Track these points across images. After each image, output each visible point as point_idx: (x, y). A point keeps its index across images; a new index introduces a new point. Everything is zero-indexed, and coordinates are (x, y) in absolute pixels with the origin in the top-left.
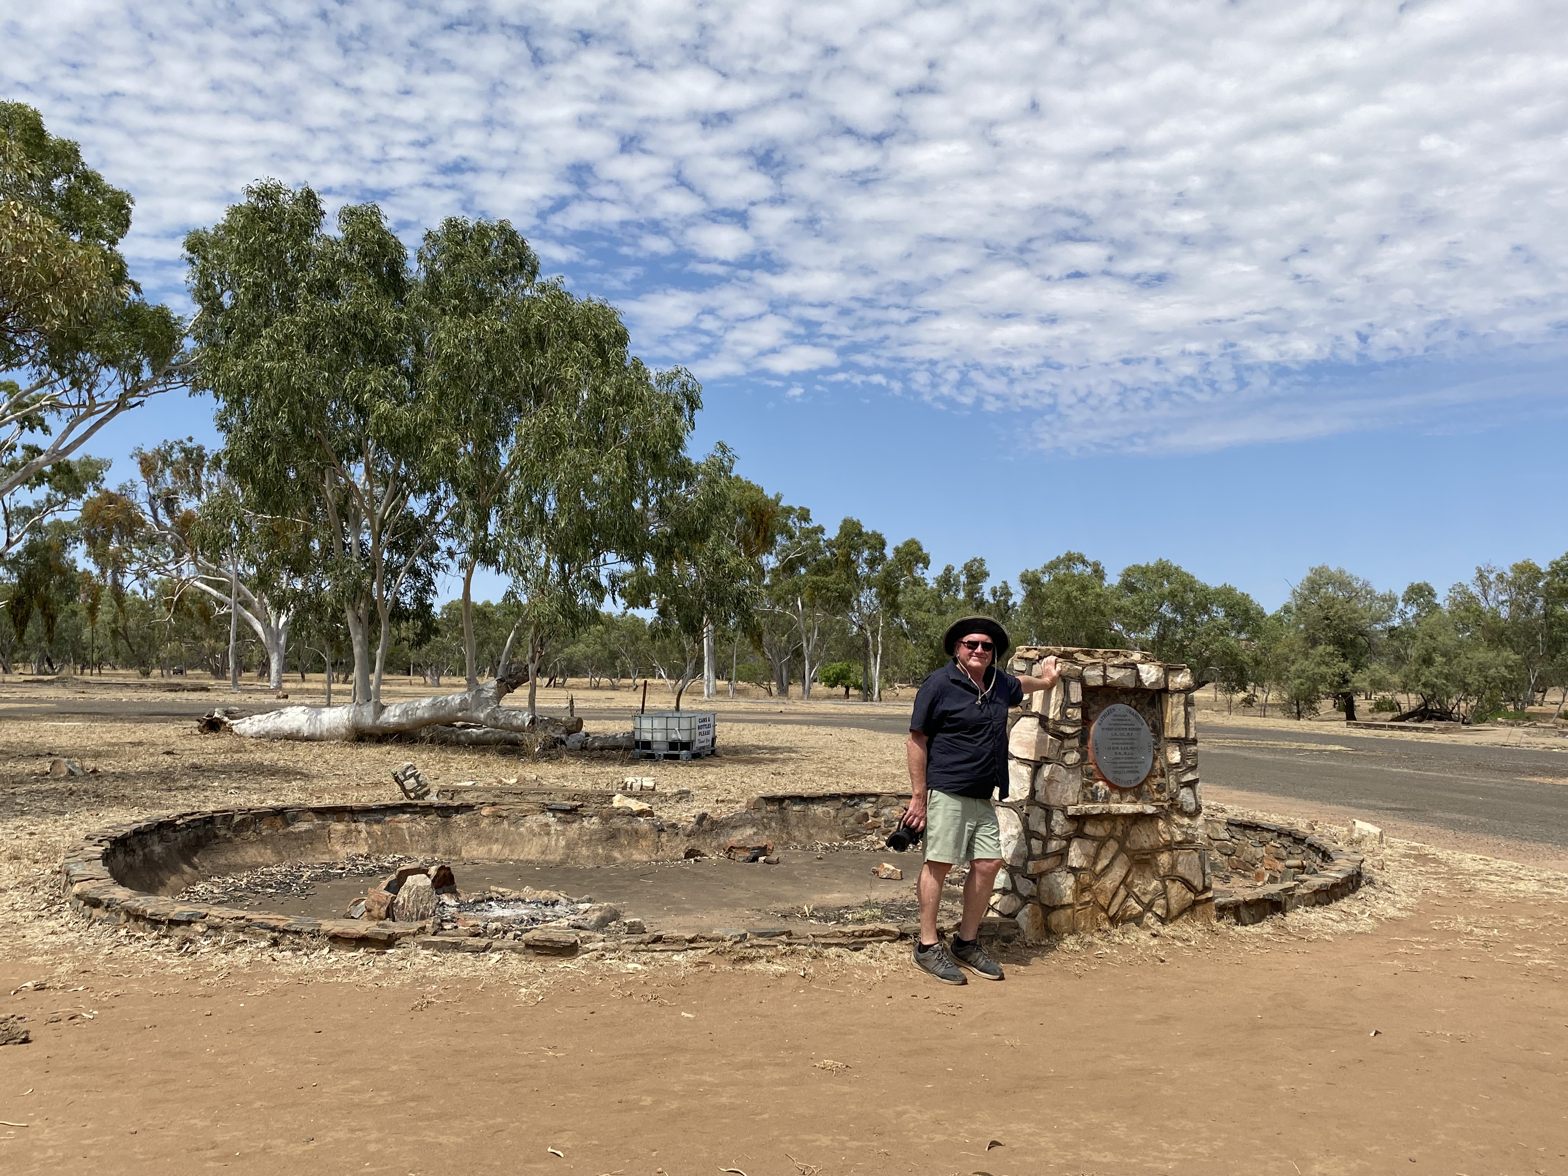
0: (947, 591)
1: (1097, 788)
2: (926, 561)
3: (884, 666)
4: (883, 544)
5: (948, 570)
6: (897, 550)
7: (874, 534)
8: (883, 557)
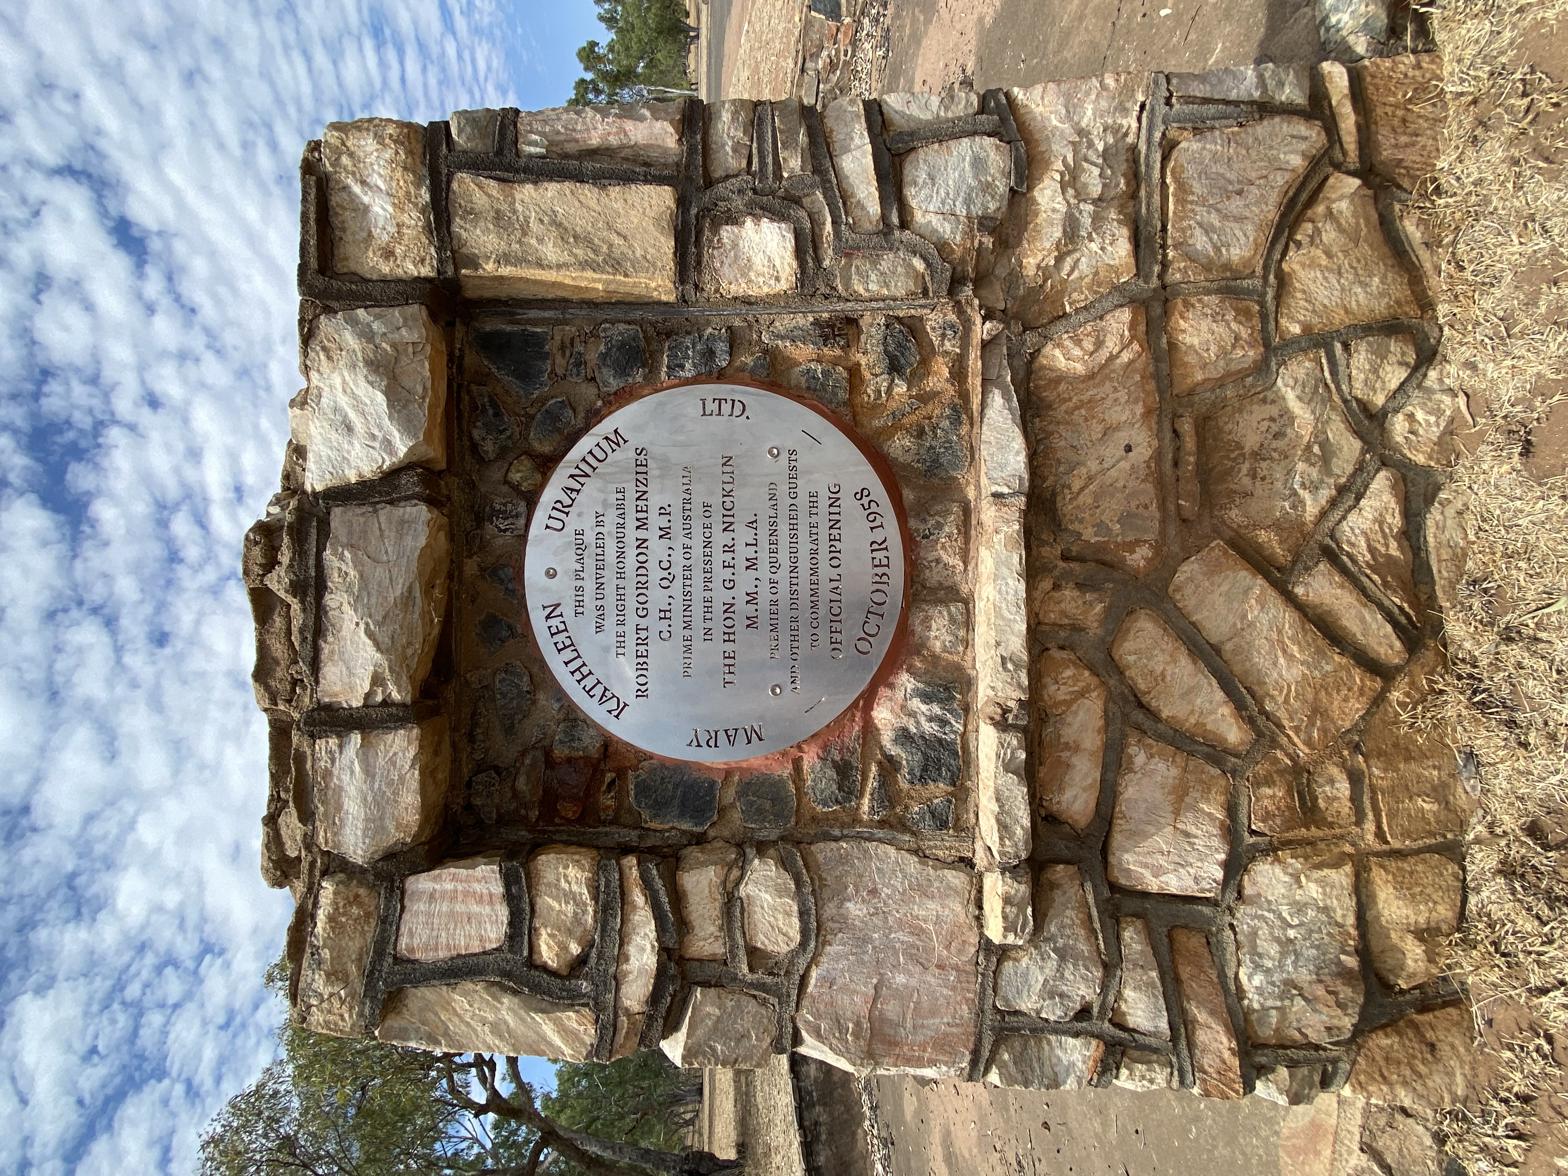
0: (616, 21)
1: (904, 736)
2: (593, 44)
3: (676, 86)
4: (583, 81)
5: (601, 18)
6: (586, 69)
7: (576, 88)
8: (592, 81)
